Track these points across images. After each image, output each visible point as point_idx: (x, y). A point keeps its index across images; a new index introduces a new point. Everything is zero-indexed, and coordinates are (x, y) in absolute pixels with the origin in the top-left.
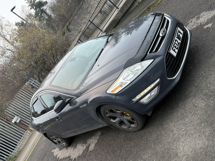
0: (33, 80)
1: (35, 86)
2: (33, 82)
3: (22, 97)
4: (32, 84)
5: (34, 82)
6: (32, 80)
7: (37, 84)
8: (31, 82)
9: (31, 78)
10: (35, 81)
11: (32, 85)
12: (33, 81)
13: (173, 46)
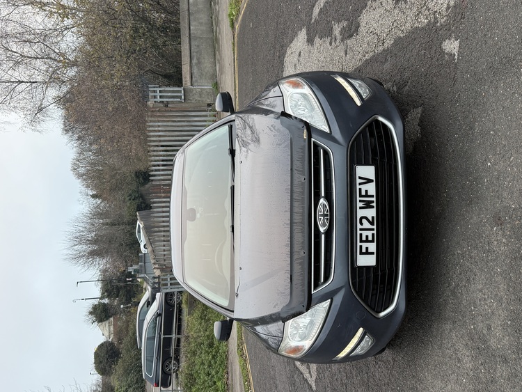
0: (155, 89)
1: (167, 100)
2: (158, 94)
3: (160, 136)
4: (159, 99)
5: (160, 91)
6: (155, 92)
7: (169, 94)
8: (155, 97)
9: (150, 89)
10: (160, 89)
11: (163, 102)
12: (158, 91)
13: (359, 244)
